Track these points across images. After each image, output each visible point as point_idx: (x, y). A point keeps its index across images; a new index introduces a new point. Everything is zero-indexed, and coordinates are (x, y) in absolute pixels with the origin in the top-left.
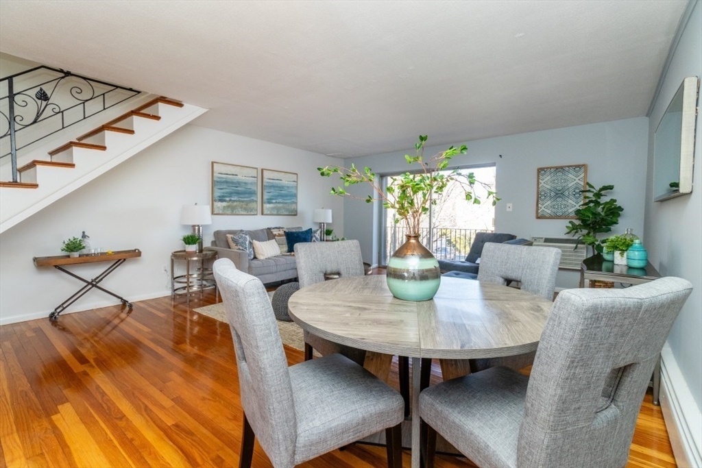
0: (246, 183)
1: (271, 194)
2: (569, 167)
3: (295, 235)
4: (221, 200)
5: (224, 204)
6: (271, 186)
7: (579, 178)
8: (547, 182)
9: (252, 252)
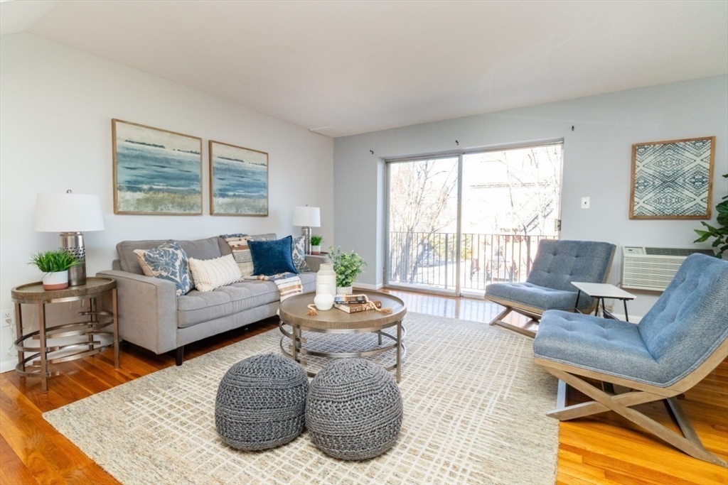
0: (180, 162)
1: (224, 182)
2: (685, 141)
3: (266, 246)
4: (133, 187)
5: (139, 195)
6: (225, 170)
7: (701, 158)
8: (648, 165)
9: (188, 280)
